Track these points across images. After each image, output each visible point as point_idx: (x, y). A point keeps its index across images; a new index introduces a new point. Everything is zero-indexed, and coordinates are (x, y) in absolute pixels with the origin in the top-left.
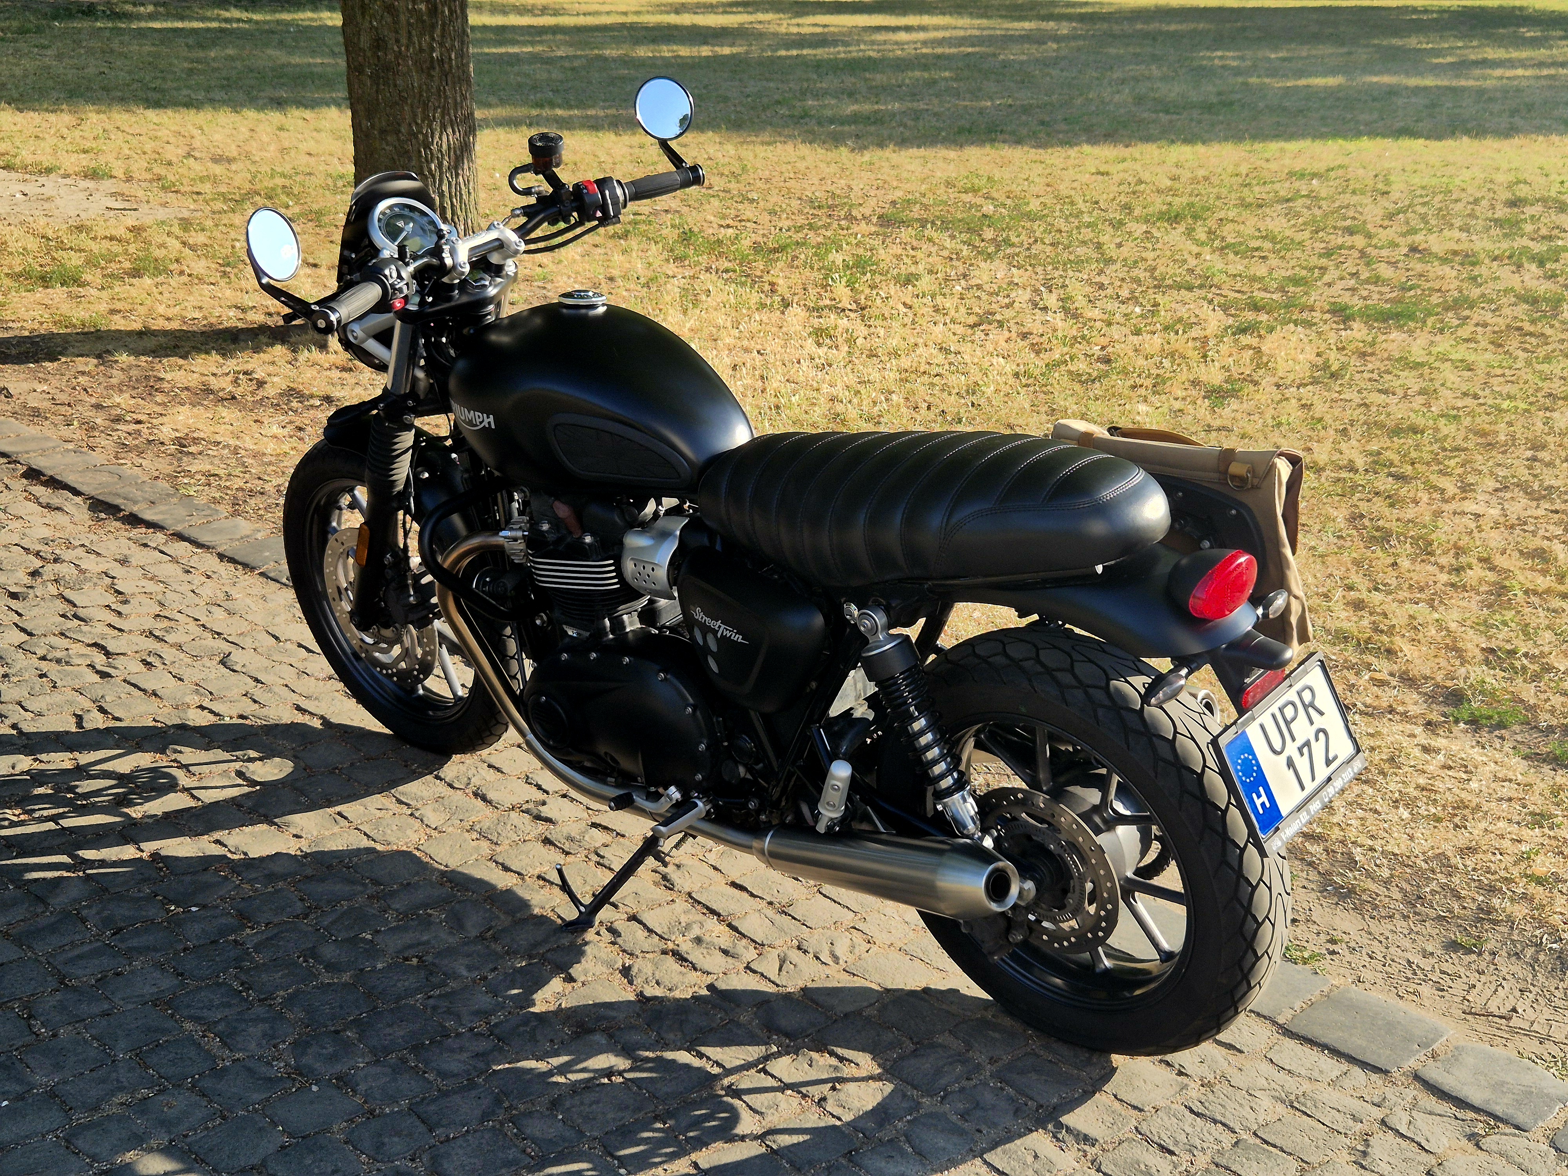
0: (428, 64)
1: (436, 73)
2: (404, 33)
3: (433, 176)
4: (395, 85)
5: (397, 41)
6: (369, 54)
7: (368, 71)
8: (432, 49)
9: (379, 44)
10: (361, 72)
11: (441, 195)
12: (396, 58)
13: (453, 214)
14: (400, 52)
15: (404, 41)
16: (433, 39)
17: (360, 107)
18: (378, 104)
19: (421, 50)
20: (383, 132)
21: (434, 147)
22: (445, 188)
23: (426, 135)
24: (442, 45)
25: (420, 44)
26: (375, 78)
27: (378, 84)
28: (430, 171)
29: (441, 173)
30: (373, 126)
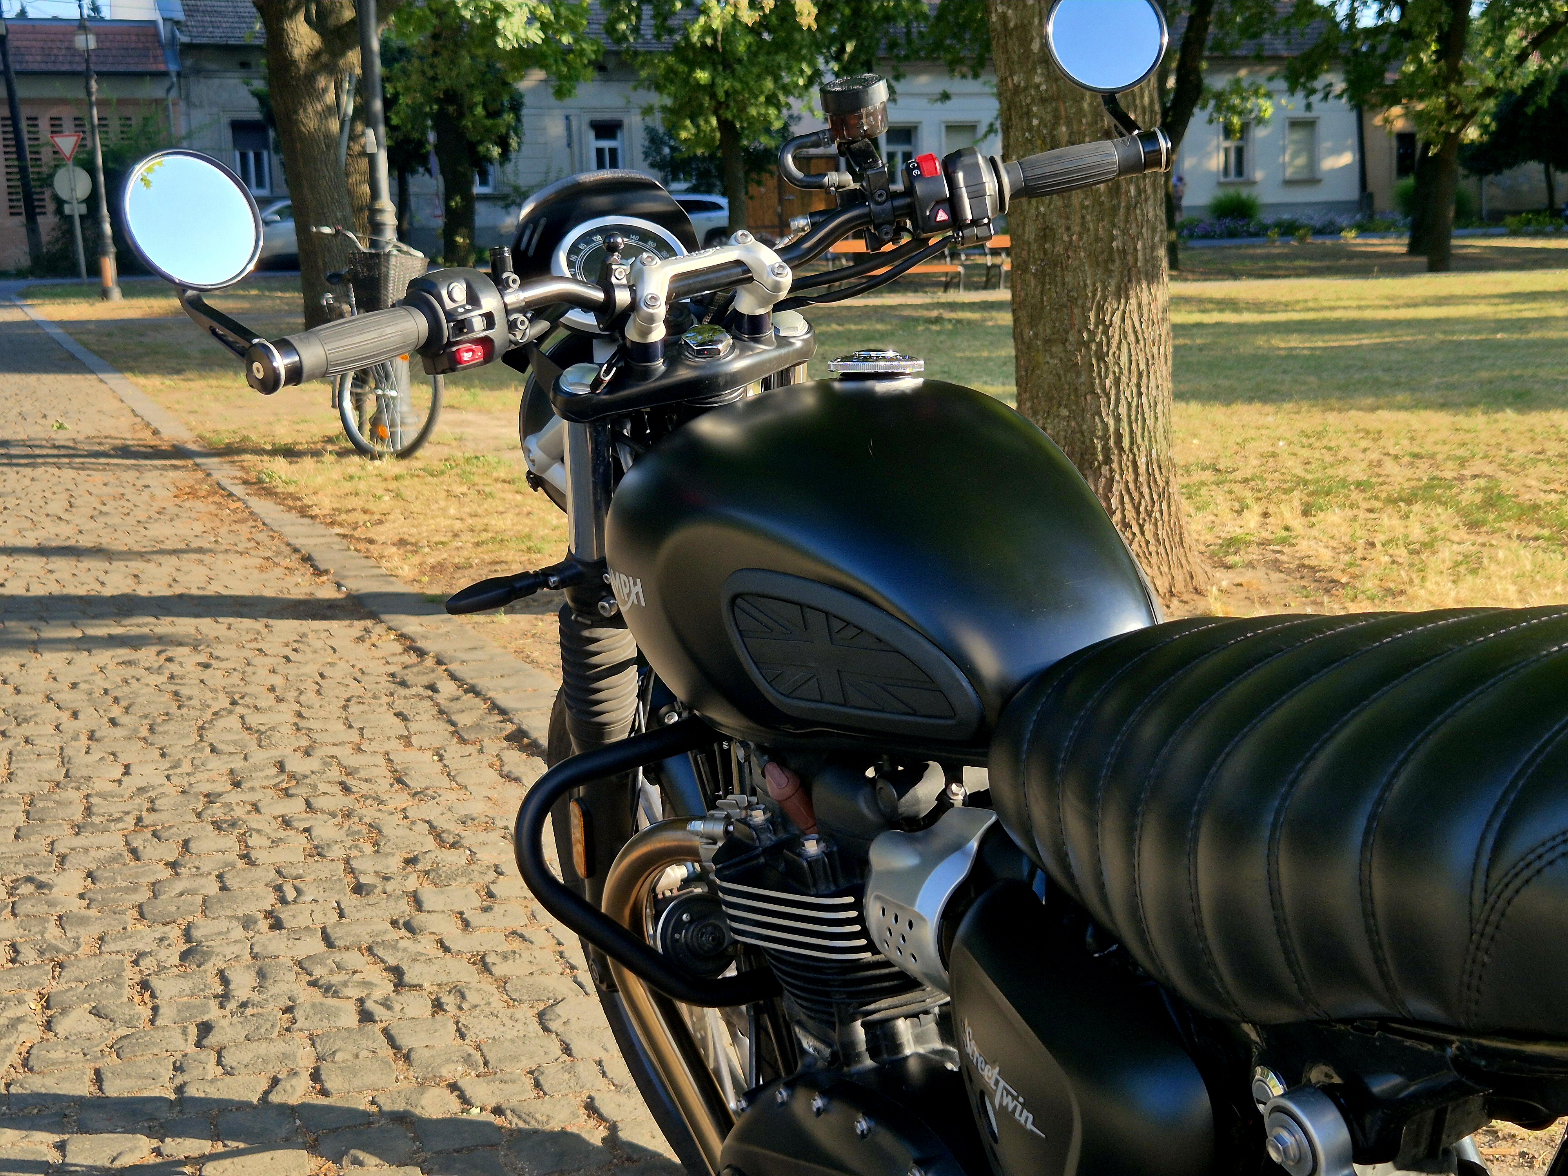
0: (1105, 256)
1: (1116, 266)
2: (1076, 219)
3: (1108, 396)
4: (1063, 284)
5: (1068, 229)
6: (1034, 247)
7: (1033, 269)
8: (1113, 238)
9: (1046, 233)
10: (1026, 270)
11: (1118, 419)
12: (1066, 250)
13: (1132, 442)
14: (1071, 241)
15: (1076, 229)
16: (1114, 225)
17: (1022, 314)
18: (1043, 307)
19: (1097, 239)
20: (1048, 341)
21: (1110, 359)
22: (1123, 410)
23: (1100, 344)
24: (1125, 232)
25: (1097, 230)
26: (1041, 276)
27: (1043, 284)
28: (1104, 389)
29: (1118, 391)
30: (1036, 335)
